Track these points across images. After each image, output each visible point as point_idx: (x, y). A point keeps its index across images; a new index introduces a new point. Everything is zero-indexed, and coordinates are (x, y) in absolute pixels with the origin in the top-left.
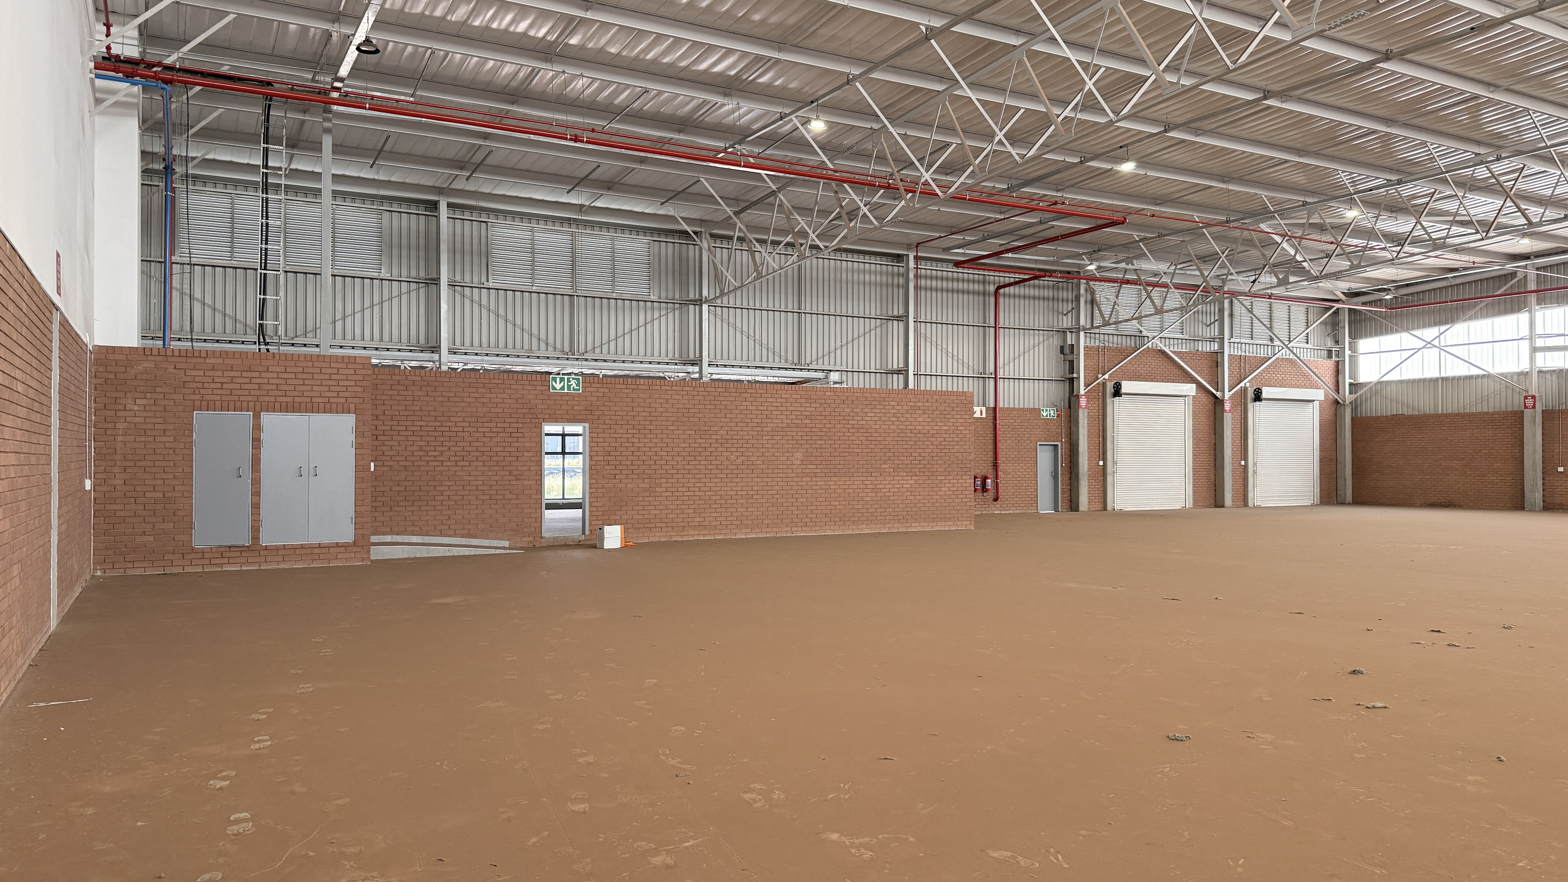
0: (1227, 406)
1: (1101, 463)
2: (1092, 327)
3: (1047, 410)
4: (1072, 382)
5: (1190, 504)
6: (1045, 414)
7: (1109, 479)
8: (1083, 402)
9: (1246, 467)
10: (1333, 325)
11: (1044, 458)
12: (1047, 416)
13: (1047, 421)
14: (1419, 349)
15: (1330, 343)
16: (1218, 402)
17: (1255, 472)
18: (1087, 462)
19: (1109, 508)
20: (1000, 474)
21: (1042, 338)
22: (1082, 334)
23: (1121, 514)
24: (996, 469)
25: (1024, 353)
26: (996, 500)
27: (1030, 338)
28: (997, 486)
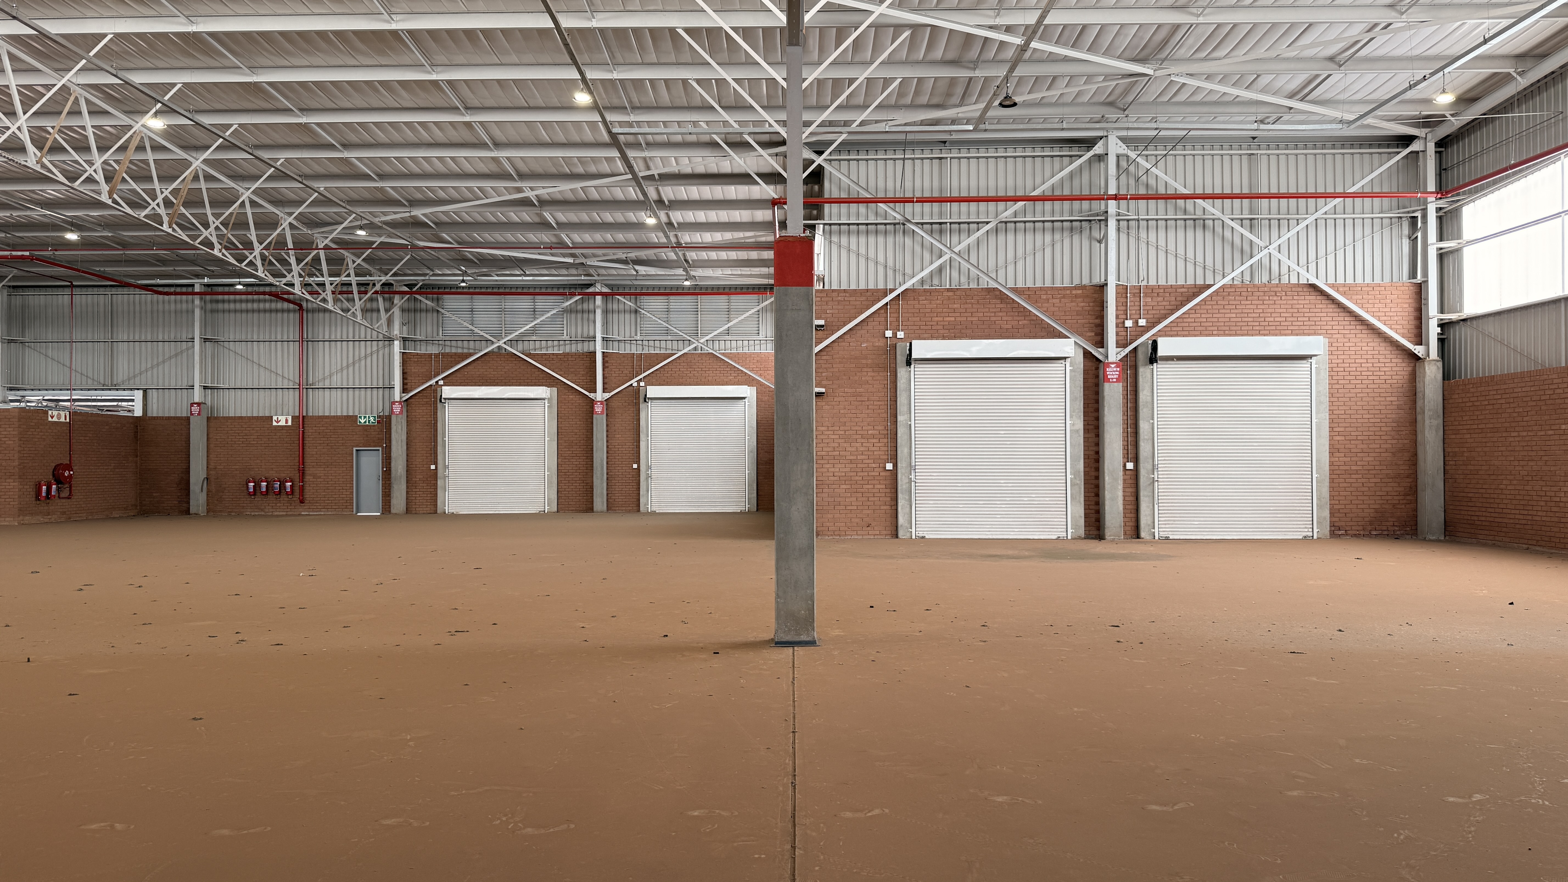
0: (598, 408)
1: (433, 467)
3: (365, 417)
5: (555, 509)
6: (363, 421)
7: (440, 482)
8: (397, 408)
9: (638, 470)
12: (365, 422)
13: (365, 427)
16: (593, 405)
17: (648, 477)
18: (402, 466)
19: (442, 511)
20: (308, 478)
21: (375, 348)
22: (397, 343)
23: (456, 517)
24: (302, 473)
25: (354, 363)
26: (302, 502)
27: (362, 349)
28: (302, 489)
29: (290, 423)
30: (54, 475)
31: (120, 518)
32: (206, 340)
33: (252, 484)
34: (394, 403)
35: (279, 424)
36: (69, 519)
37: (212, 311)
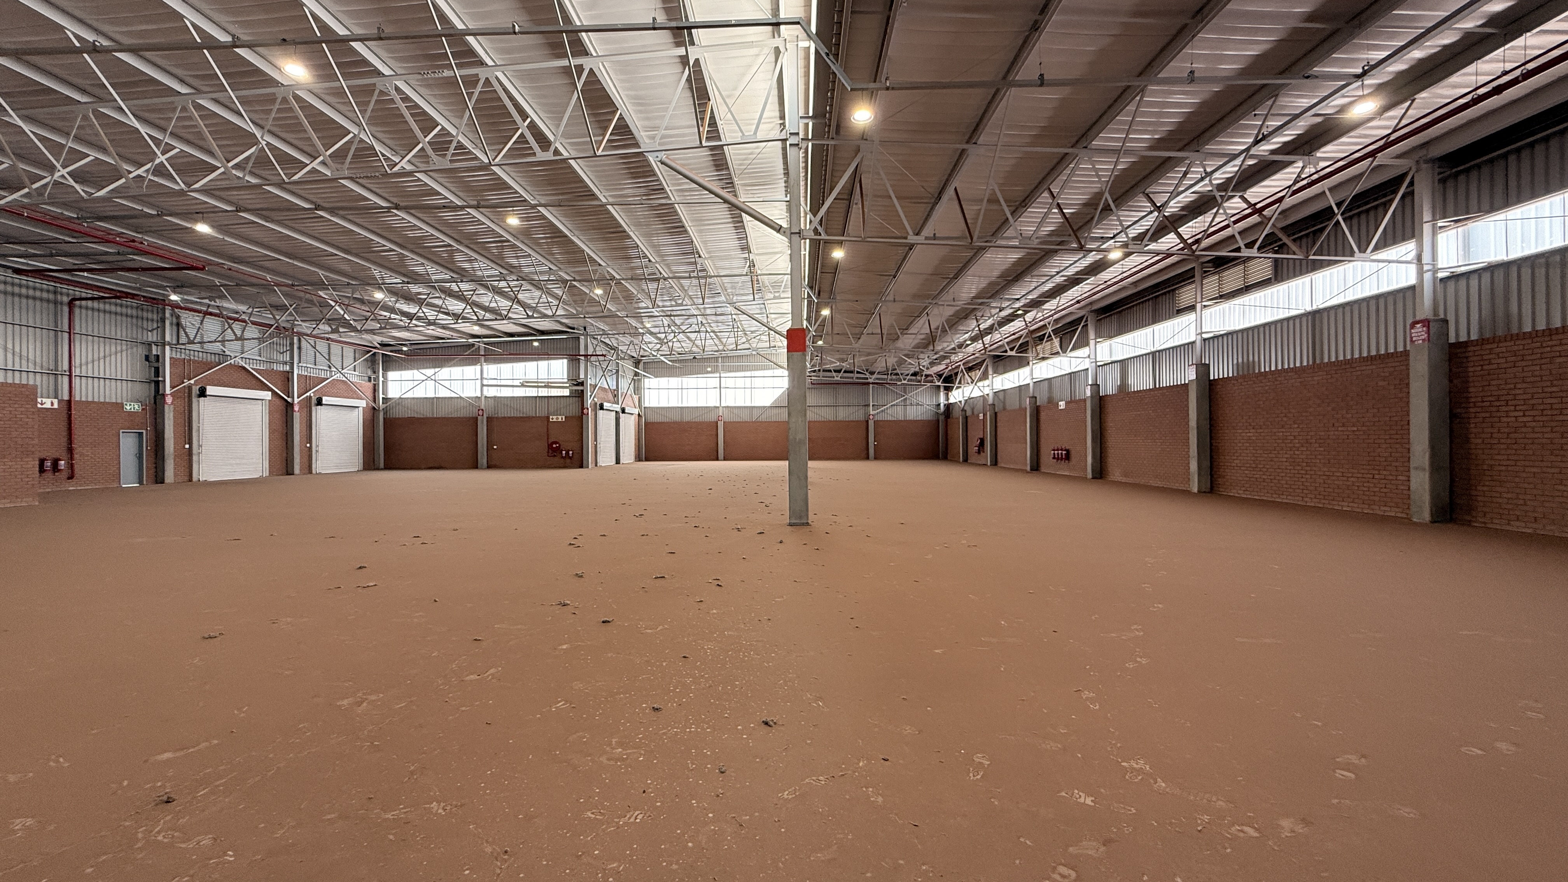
0: (296, 408)
1: (187, 446)
2: (178, 343)
4: (158, 384)
5: (266, 473)
6: (128, 408)
7: (195, 458)
8: (169, 400)
9: (311, 448)
10: (372, 362)
11: (128, 444)
14: (423, 381)
15: (370, 373)
16: (289, 406)
17: (317, 451)
18: (172, 446)
19: (195, 478)
20: (76, 456)
22: (167, 348)
23: (207, 484)
24: (72, 452)
25: (104, 357)
26: (70, 478)
28: (72, 466)
29: (55, 407)
35: (43, 406)
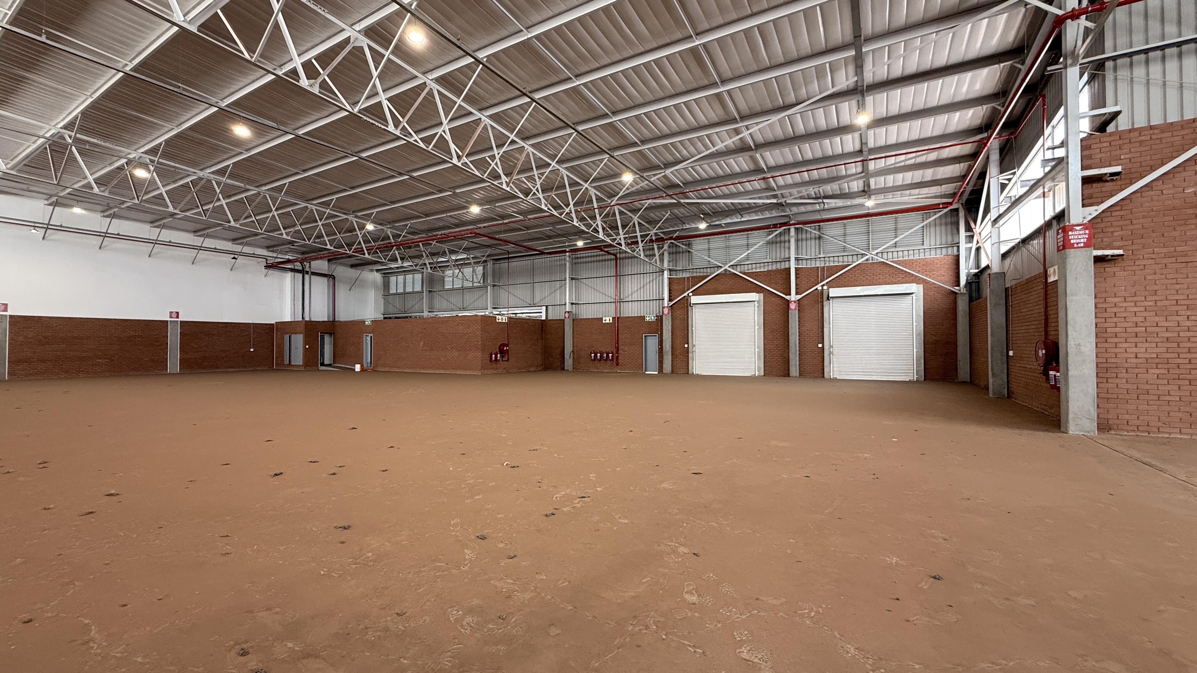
0: (793, 306)
1: (686, 346)
3: (649, 317)
5: (760, 373)
7: (690, 355)
8: (666, 310)
11: (650, 343)
12: (649, 320)
13: (649, 323)
19: (691, 372)
20: (620, 351)
21: (654, 277)
22: (666, 272)
24: (617, 349)
25: (644, 286)
26: (617, 364)
27: (648, 278)
28: (617, 357)
29: (611, 321)
30: (499, 349)
31: (535, 371)
32: (572, 279)
33: (593, 355)
34: (663, 308)
35: (606, 322)
36: (508, 372)
37: (575, 263)
